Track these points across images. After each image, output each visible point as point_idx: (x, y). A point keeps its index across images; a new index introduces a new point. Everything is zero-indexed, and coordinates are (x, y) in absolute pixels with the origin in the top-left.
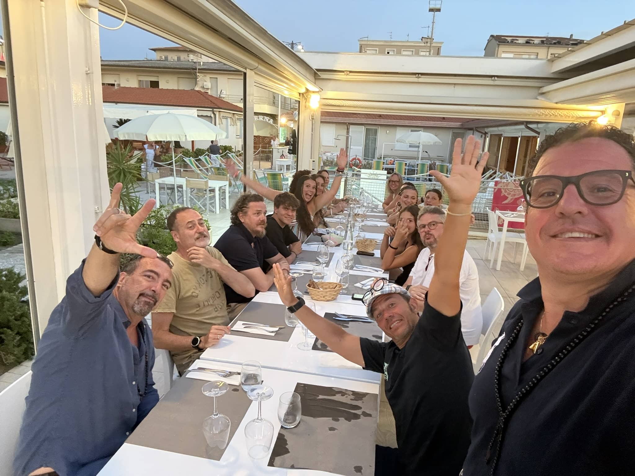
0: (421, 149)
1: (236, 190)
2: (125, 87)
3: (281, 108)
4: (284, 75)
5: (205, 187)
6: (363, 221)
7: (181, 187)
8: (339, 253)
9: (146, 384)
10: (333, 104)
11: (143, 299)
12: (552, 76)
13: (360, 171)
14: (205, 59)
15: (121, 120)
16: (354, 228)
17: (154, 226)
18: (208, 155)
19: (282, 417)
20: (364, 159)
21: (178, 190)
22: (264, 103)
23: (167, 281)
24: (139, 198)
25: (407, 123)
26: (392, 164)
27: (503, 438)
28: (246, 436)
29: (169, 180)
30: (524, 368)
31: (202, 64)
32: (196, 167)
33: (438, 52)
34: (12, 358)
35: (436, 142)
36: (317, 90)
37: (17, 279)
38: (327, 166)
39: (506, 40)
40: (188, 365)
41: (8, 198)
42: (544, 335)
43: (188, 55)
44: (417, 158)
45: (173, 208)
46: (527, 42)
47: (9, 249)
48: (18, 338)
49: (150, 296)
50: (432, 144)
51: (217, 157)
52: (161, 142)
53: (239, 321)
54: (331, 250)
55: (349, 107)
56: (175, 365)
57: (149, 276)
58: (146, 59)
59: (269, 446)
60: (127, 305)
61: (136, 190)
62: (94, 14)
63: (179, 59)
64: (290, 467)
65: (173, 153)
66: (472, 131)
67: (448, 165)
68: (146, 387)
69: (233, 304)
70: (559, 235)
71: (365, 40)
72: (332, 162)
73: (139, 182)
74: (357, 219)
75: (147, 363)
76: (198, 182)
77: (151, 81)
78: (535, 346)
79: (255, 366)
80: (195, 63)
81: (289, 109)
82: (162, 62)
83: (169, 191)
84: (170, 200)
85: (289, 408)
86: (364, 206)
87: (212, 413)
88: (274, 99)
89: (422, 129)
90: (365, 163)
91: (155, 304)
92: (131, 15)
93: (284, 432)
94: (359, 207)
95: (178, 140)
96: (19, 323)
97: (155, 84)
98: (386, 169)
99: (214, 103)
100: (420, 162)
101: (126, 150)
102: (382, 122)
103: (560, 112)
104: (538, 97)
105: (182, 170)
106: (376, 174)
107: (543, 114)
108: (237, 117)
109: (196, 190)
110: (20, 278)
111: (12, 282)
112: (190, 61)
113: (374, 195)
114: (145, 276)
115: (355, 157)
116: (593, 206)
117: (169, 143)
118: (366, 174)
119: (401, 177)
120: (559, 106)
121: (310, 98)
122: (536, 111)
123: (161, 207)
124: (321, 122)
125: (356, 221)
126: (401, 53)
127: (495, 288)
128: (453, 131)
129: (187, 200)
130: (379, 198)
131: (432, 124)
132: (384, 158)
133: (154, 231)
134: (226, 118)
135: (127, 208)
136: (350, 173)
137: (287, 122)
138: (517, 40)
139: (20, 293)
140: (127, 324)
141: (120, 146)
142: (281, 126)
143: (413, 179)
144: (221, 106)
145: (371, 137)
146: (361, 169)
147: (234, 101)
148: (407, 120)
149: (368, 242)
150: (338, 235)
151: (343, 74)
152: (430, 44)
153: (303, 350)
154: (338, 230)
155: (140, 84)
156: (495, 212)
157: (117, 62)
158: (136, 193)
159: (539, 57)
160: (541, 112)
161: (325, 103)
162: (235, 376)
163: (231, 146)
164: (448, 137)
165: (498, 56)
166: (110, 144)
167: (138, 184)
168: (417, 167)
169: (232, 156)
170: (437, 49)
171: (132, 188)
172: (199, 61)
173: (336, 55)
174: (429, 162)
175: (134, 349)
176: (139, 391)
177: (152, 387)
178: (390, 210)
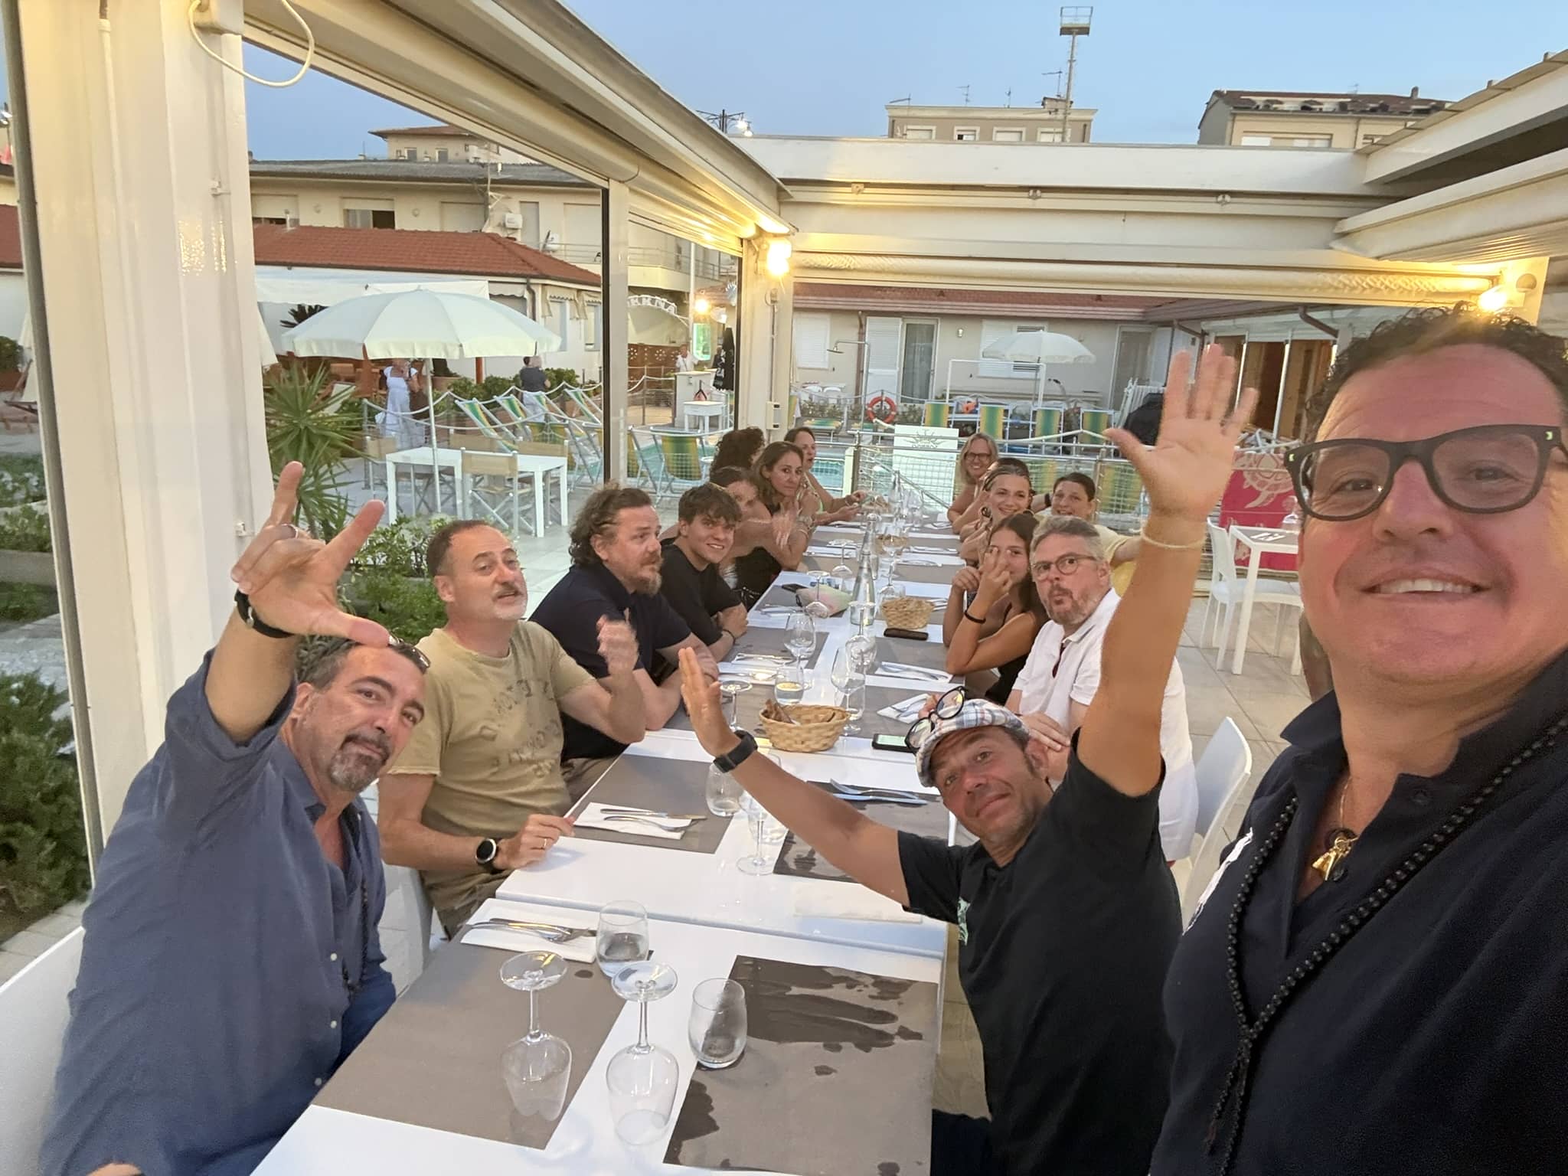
0: (1042, 374)
1: (587, 479)
2: (310, 227)
3: (696, 276)
4: (703, 193)
5: (508, 472)
6: (899, 553)
7: (449, 471)
8: (839, 633)
9: (365, 959)
10: (825, 264)
11: (354, 749)
12: (1367, 192)
13: (892, 431)
14: (507, 157)
15: (301, 307)
16: (877, 570)
17: (383, 569)
18: (517, 394)
19: (700, 1041)
20: (903, 400)
21: (441, 479)
22: (655, 264)
23: (414, 704)
24: (346, 500)
25: (1007, 309)
26: (971, 413)
27: (1249, 1089)
28: (610, 1088)
29: (421, 456)
30: (1300, 916)
31: (500, 167)
32: (486, 422)
33: (1083, 135)
34: (35, 896)
35: (1080, 357)
36: (785, 229)
37: (47, 701)
38: (810, 417)
39: (1253, 102)
40: (468, 912)
41: (25, 501)
42: (1348, 833)
43: (466, 145)
44: (1032, 397)
46: (1305, 108)
47: (28, 626)
48: (50, 846)
49: (372, 742)
50: (1070, 360)
51: (538, 397)
53: (591, 804)
54: (819, 626)
55: (864, 272)
56: (435, 912)
57: (368, 694)
58: (362, 158)
59: (666, 1113)
60: (316, 767)
61: (338, 480)
62: (233, 44)
63: (443, 156)
64: (719, 1164)
66: (1170, 329)
67: (1111, 412)
68: (364, 966)
69: (577, 762)
70: (1384, 588)
71: (902, 107)
72: (822, 409)
73: (347, 461)
75: (365, 906)
76: (492, 461)
77: (375, 213)
78: (1326, 862)
79: (632, 914)
80: (483, 165)
81: (716, 278)
82: (402, 164)
83: (420, 483)
84: (423, 504)
85: (716, 1017)
86: (901, 517)
87: (527, 1032)
88: (678, 254)
89: (1045, 325)
90: (906, 409)
91: (384, 762)
92: (322, 49)
93: (704, 1078)
94: (891, 520)
95: (443, 357)
96: (54, 808)
97: (385, 219)
98: (956, 425)
99: (530, 266)
100: (1040, 406)
101: (312, 383)
102: (947, 307)
103: (1388, 280)
104: (1332, 244)
105: (452, 429)
106: (932, 437)
107: (1345, 285)
108: (587, 298)
109: (486, 478)
110: (55, 699)
111: (36, 707)
112: (472, 160)
113: (927, 488)
114: (360, 692)
115: (879, 394)
116: (1465, 516)
117: (419, 363)
118: (908, 436)
119: (993, 443)
120: (1386, 264)
121: (766, 250)
122: (1328, 278)
123: (400, 521)
124: (796, 309)
125: (883, 553)
126: (991, 138)
127: (1230, 720)
128: (1124, 330)
129: (463, 502)
130: (940, 497)
131: (1069, 311)
132: (951, 396)
133: (383, 581)
134: (560, 301)
135: (317, 524)
136: (868, 436)
137: (710, 310)
138: (1281, 103)
139: (53, 735)
140: (315, 812)
141: (300, 370)
142: (696, 320)
143: (1023, 449)
144: (546, 272)
145: (920, 345)
146: (894, 424)
147: (580, 259)
148: (1008, 302)
149: (911, 606)
150: (837, 588)
151: (848, 189)
152: (1065, 114)
153: (751, 874)
154: (837, 576)
155: (347, 220)
156: (1228, 530)
157: (291, 166)
158: (339, 489)
159: (1334, 145)
160: (1340, 282)
161: (803, 263)
162: (582, 940)
163: (572, 371)
164: (1109, 344)
165: (1233, 143)
166: (273, 366)
167: (345, 466)
168: (1034, 420)
169: (576, 394)
170: (1082, 127)
171: (328, 475)
172: (493, 161)
173: (832, 144)
174: (1063, 407)
175: (332, 873)
176: (346, 978)
177: (379, 968)
178: (966, 527)
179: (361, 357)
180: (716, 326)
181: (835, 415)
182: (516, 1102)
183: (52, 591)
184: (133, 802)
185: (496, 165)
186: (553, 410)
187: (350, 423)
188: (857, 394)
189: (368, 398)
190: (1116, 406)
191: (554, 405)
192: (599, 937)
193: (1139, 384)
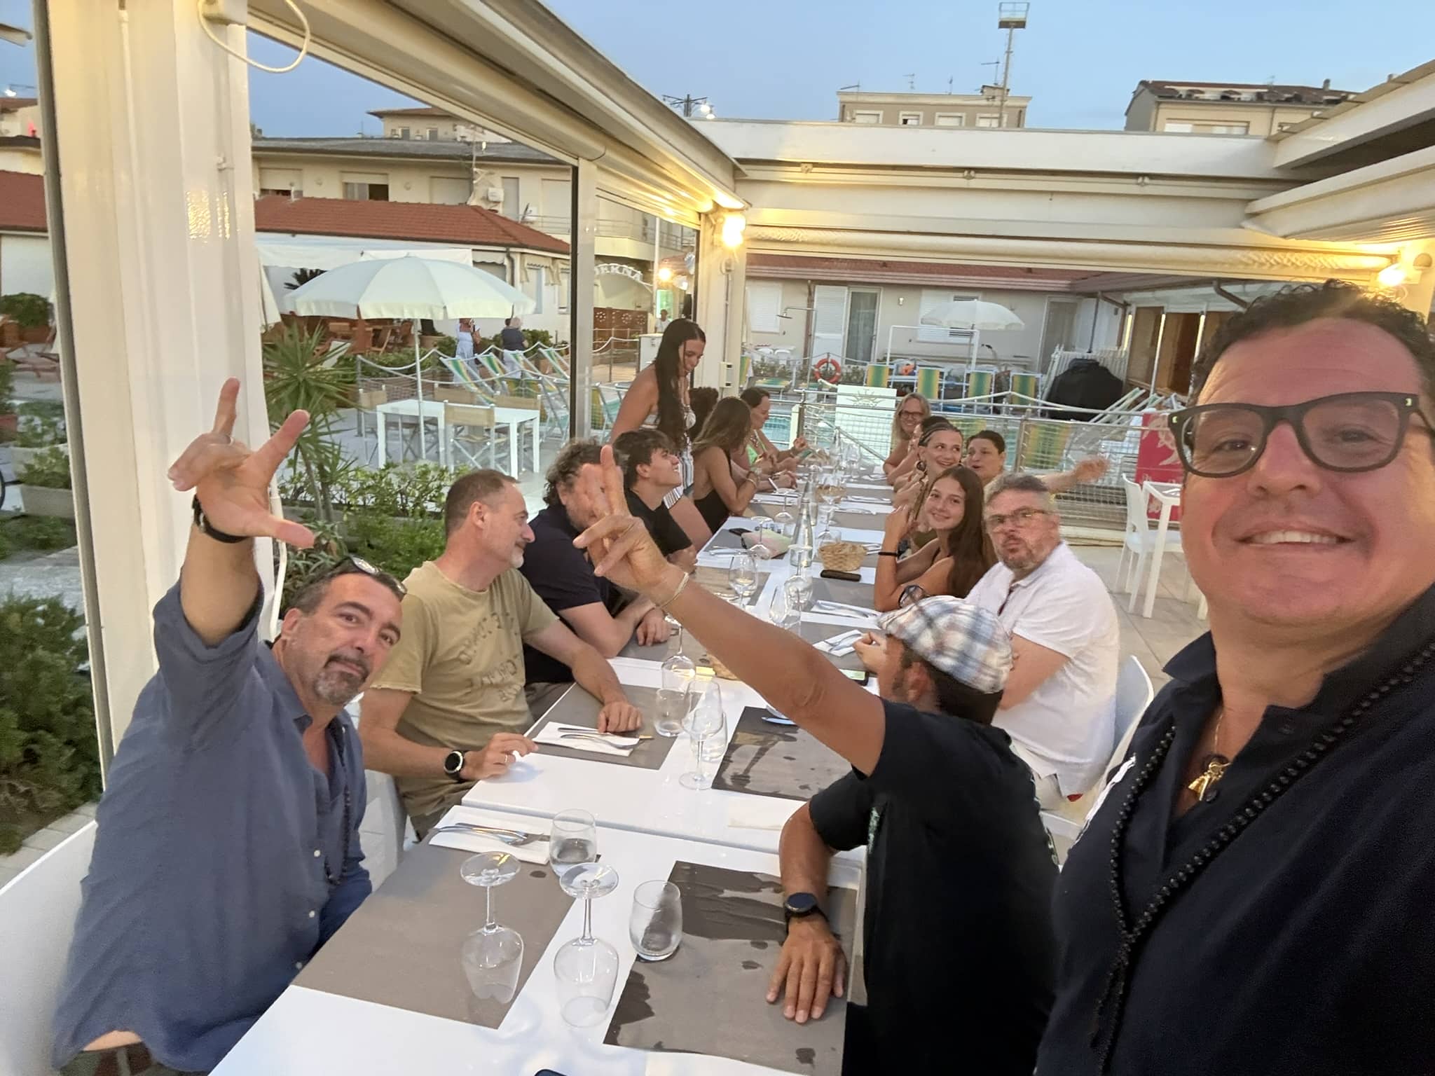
0: (976, 340)
1: (557, 430)
2: (312, 199)
3: (661, 246)
4: (665, 172)
5: (486, 423)
6: (837, 502)
7: (433, 421)
8: (780, 573)
9: (346, 858)
10: (775, 237)
11: (337, 667)
12: (1277, 175)
13: (835, 390)
14: (488, 138)
15: (303, 271)
16: (816, 518)
17: (372, 509)
18: (497, 353)
19: (640, 935)
20: (847, 362)
21: (426, 428)
22: (622, 235)
23: (391, 627)
24: (340, 446)
25: (945, 280)
26: (910, 374)
27: (1127, 989)
28: (556, 974)
29: (407, 407)
30: (1176, 833)
31: (484, 146)
32: (468, 378)
33: (1018, 120)
34: (54, 797)
35: (1011, 325)
36: (739, 205)
37: (69, 622)
38: (762, 376)
39: (1177, 92)
40: (437, 817)
41: (53, 443)
42: (1221, 759)
43: (455, 126)
44: (966, 360)
45: (414, 469)
46: (1225, 98)
47: (53, 556)
48: (69, 752)
49: (352, 661)
50: (1002, 327)
51: (515, 356)
52: (392, 320)
53: (550, 723)
54: (761, 566)
55: (811, 244)
56: (408, 818)
57: (349, 618)
58: (360, 136)
59: (606, 998)
60: (303, 683)
61: (332, 428)
62: (239, 34)
63: (434, 134)
64: (652, 1046)
65: (417, 346)
66: (1093, 301)
67: (1039, 375)
68: (345, 863)
69: (539, 686)
70: (1257, 538)
71: (852, 93)
72: (773, 369)
73: (341, 411)
74: (826, 498)
75: (347, 810)
76: (473, 413)
77: (371, 186)
78: (1201, 784)
79: (582, 822)
80: (469, 144)
81: (679, 248)
82: (395, 142)
83: (407, 431)
84: (409, 452)
85: (655, 916)
86: (840, 469)
87: (482, 925)
88: (644, 227)
89: (980, 295)
90: (850, 371)
91: (364, 679)
92: (318, 37)
93: (641, 969)
94: (831, 471)
95: (429, 317)
96: (71, 719)
97: (379, 192)
98: (896, 385)
99: (510, 236)
100: (973, 369)
101: (311, 336)
102: (889, 277)
103: (1294, 257)
104: (1244, 224)
105: (437, 384)
106: (872, 396)
107: (1254, 262)
108: (561, 266)
109: (466, 428)
110: (76, 621)
111: (58, 628)
112: (459, 139)
113: (866, 443)
114: (341, 615)
115: (825, 356)
116: (1333, 476)
117: (409, 323)
118: (849, 395)
119: (926, 402)
120: (1292, 243)
121: (722, 223)
122: (1238, 254)
123: (388, 466)
124: (749, 278)
125: (822, 501)
126: (933, 123)
127: (1135, 658)
128: (1053, 300)
129: (445, 451)
130: (877, 451)
131: (1001, 282)
132: (891, 359)
133: (372, 520)
134: (537, 268)
135: (313, 467)
136: (813, 394)
137: (672, 278)
138: (1202, 92)
139: (74, 653)
140: (303, 723)
141: (300, 328)
142: (660, 288)
143: (957, 409)
144: (525, 242)
145: (863, 311)
146: (838, 383)
147: (554, 230)
148: (946, 273)
149: (847, 550)
150: (779, 532)
151: (798, 169)
152: (1002, 101)
153: (693, 789)
154: (780, 522)
155: (346, 192)
156: (1141, 485)
157: (296, 143)
158: (334, 436)
159: (1250, 132)
160: (1250, 258)
161: (756, 236)
162: (537, 843)
163: (547, 332)
164: (1039, 312)
165: (1158, 130)
166: (277, 324)
167: (338, 415)
168: (967, 382)
169: (549, 353)
170: (1017, 113)
171: (323, 423)
172: (478, 140)
173: (783, 127)
174: (993, 371)
175: (317, 777)
176: (328, 874)
177: (358, 866)
178: (901, 478)
179: (356, 318)
180: (678, 294)
181: (785, 374)
182: (474, 986)
183: (71, 523)
184: (140, 711)
185: (481, 143)
186: (529, 368)
187: (345, 376)
188: (805, 355)
189: (361, 354)
190: (1044, 371)
191: (529, 363)
192: (552, 842)
193: (1066, 349)
